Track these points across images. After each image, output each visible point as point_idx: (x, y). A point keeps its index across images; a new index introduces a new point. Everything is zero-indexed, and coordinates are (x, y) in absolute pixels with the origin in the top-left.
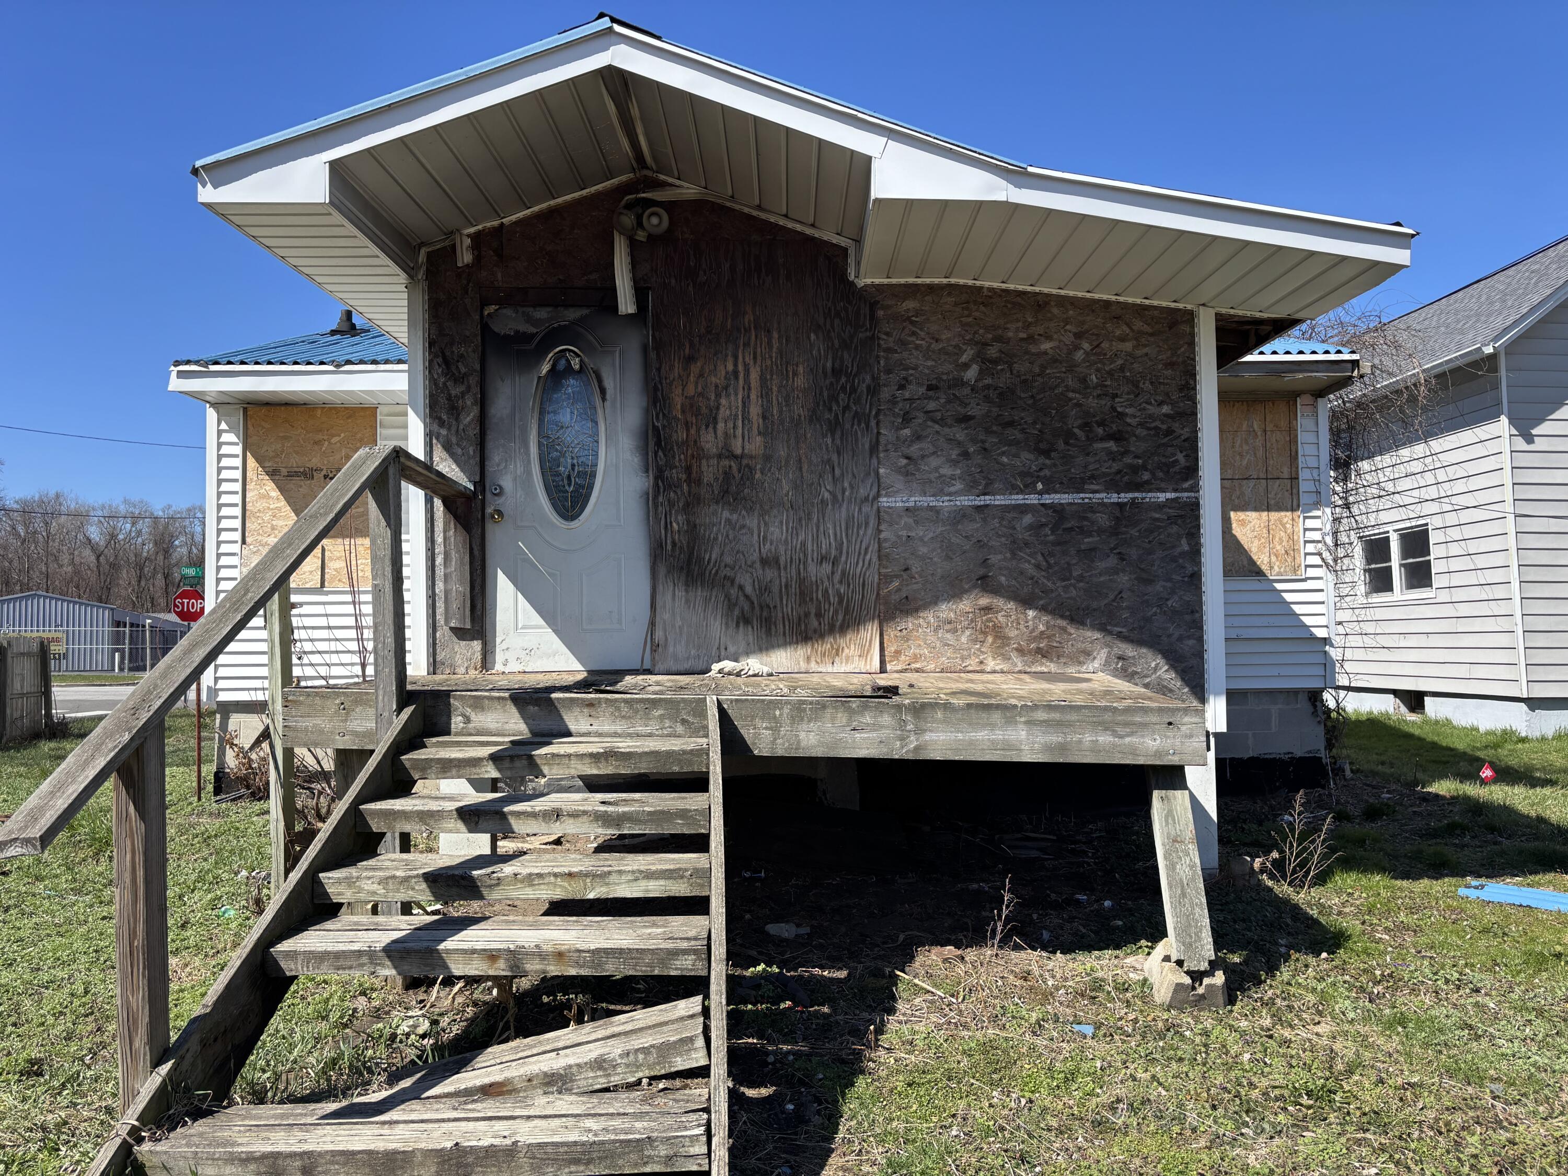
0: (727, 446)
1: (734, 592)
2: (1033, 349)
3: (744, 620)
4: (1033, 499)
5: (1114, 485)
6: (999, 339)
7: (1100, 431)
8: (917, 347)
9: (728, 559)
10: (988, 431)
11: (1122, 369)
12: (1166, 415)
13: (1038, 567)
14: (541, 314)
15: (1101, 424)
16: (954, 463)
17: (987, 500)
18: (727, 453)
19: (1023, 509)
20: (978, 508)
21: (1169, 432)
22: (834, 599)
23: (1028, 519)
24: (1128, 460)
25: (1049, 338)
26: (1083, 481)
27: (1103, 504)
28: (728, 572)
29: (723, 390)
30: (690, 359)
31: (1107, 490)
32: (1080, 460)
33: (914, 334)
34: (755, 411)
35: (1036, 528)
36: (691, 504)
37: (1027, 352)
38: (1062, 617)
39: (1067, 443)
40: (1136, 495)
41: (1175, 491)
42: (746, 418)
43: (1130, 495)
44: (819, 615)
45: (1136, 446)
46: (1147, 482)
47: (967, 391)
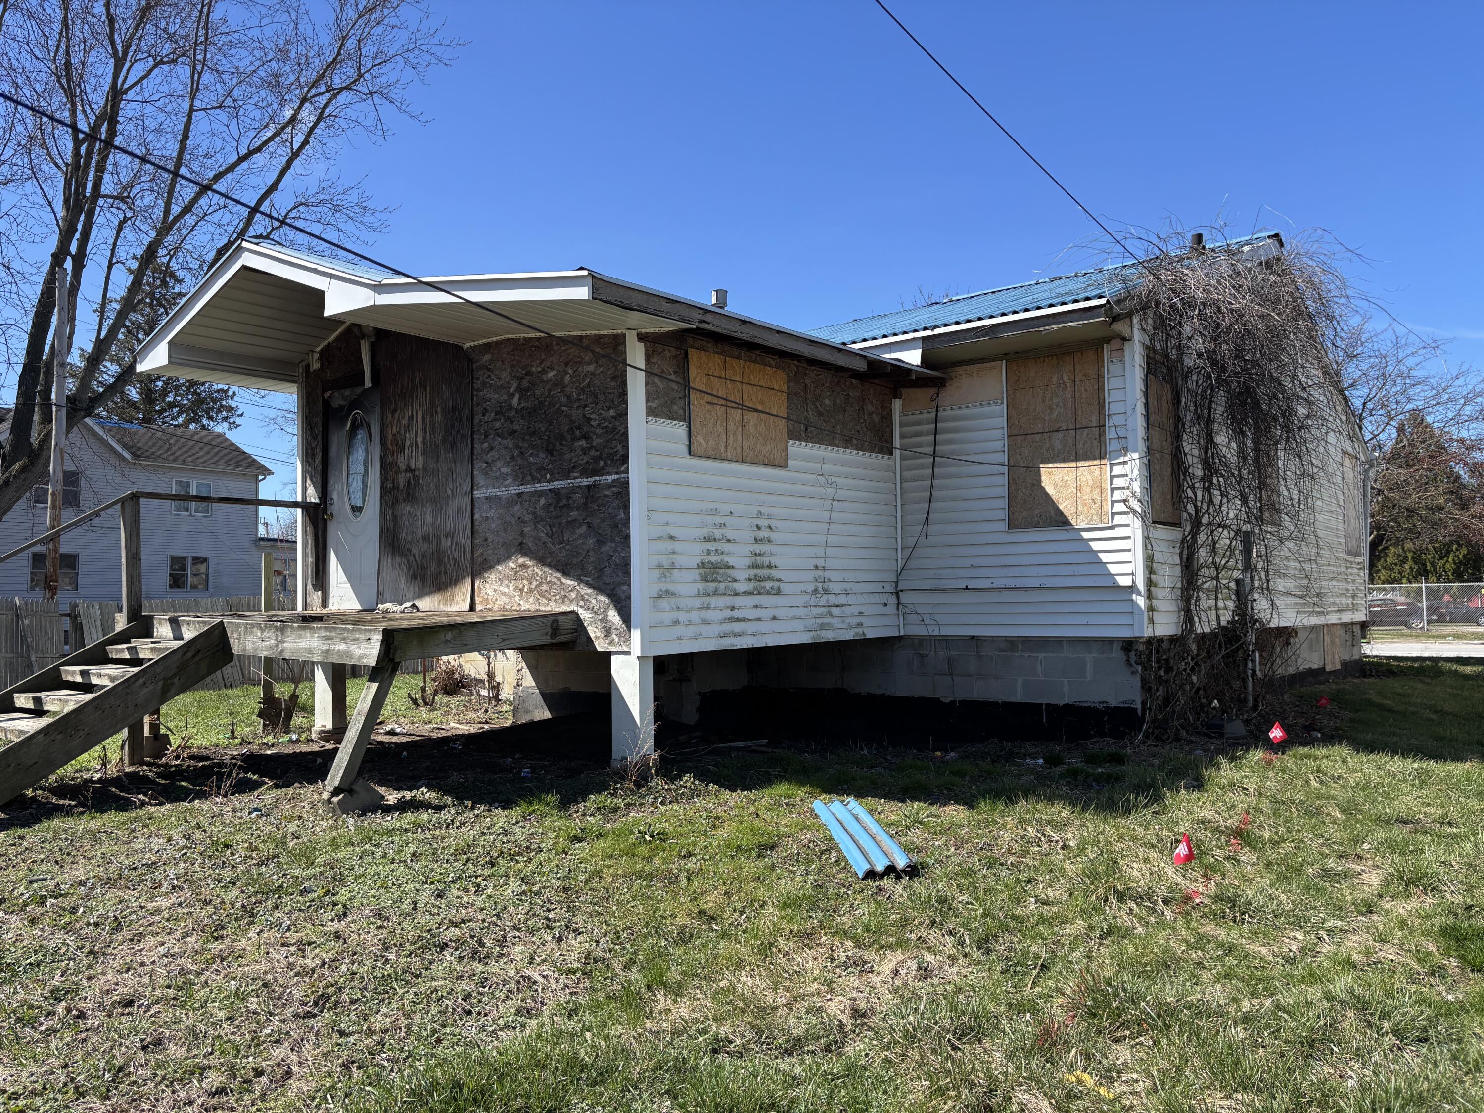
0: (408, 466)
1: (411, 558)
2: (545, 378)
3: (414, 577)
4: (544, 486)
5: (585, 473)
6: (527, 374)
7: (577, 433)
8: (491, 386)
9: (409, 538)
10: (523, 439)
11: (589, 385)
12: (612, 417)
13: (547, 534)
14: (347, 393)
15: (578, 428)
16: (507, 464)
17: (523, 489)
18: (409, 469)
19: (540, 494)
20: (519, 495)
21: (614, 429)
22: (452, 562)
23: (543, 501)
24: (592, 453)
25: (552, 369)
26: (570, 471)
27: (579, 487)
28: (408, 546)
29: (408, 428)
30: (394, 411)
31: (581, 476)
32: (567, 456)
33: (489, 377)
34: (420, 439)
35: (546, 506)
36: (396, 502)
37: (542, 381)
38: (559, 570)
39: (561, 444)
40: (597, 478)
41: (617, 473)
42: (417, 445)
43: (593, 479)
44: (445, 573)
45: (596, 441)
46: (602, 468)
47: (513, 413)
